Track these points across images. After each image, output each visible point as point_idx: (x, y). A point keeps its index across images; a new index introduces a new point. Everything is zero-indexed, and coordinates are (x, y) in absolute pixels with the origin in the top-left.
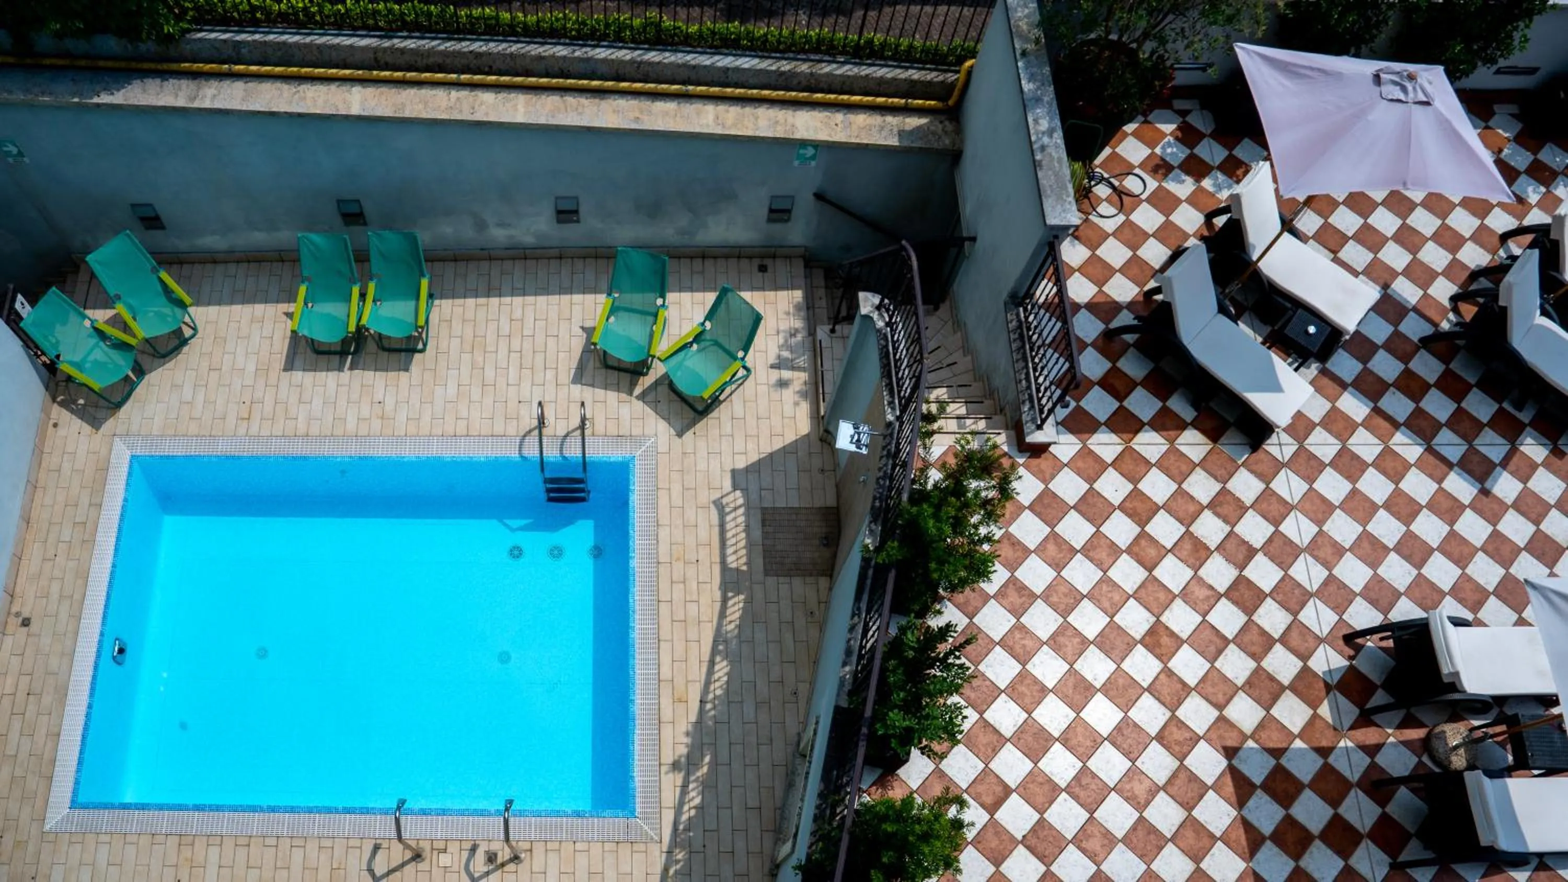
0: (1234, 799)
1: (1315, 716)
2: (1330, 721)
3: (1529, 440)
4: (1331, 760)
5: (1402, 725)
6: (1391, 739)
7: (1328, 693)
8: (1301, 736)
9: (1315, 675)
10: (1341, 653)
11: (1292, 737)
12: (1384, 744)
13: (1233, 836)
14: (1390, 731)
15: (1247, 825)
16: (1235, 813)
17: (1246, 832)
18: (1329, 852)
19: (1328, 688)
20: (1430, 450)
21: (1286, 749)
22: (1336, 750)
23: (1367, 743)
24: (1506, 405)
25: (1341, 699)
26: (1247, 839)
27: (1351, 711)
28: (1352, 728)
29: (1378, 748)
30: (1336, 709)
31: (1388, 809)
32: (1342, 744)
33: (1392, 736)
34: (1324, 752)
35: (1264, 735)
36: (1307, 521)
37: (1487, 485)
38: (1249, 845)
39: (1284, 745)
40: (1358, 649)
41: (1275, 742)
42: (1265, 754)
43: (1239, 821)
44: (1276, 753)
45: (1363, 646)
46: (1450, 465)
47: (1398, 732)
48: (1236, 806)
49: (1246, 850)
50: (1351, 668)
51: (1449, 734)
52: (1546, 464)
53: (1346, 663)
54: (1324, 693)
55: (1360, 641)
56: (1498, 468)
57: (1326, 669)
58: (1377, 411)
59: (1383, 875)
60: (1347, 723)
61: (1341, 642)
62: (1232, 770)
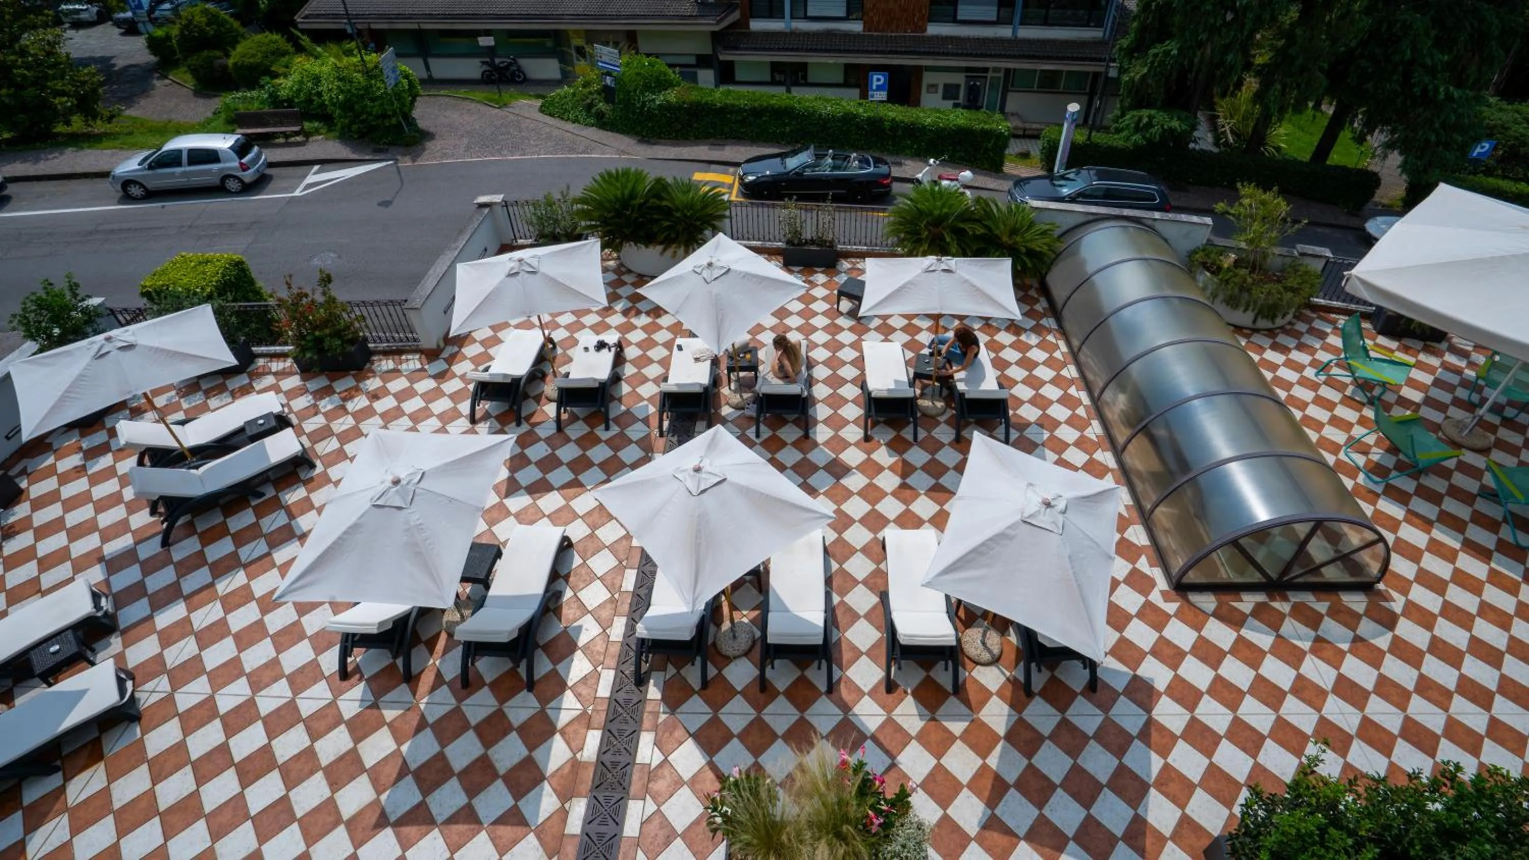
0: (424, 828)
1: (391, 725)
2: (400, 712)
3: (287, 497)
4: (431, 720)
5: (431, 651)
6: (437, 663)
7: (378, 708)
8: (399, 743)
9: (358, 716)
10: (353, 686)
11: (398, 752)
12: (438, 671)
13: (455, 838)
14: (431, 662)
15: (452, 820)
16: (436, 832)
17: (456, 823)
18: (501, 743)
19: (375, 706)
20: (245, 566)
21: (405, 761)
22: (426, 714)
23: (431, 684)
24: (254, 503)
25: (388, 697)
26: (464, 823)
27: (402, 691)
28: (414, 694)
29: (439, 675)
30: (393, 704)
31: (488, 680)
32: (422, 706)
33: (435, 661)
34: (422, 725)
35: (383, 780)
36: (232, 685)
37: (298, 533)
38: (469, 823)
39: (400, 762)
40: (357, 669)
41: (392, 771)
42: (400, 783)
43: (445, 829)
44: (404, 771)
45: (358, 666)
46: (268, 554)
47: (435, 655)
48: (431, 827)
49: (472, 826)
50: (368, 681)
51: (450, 619)
52: (310, 491)
53: (362, 685)
54: (375, 711)
55: (350, 669)
56: (293, 523)
57: (357, 704)
58: (187, 598)
59: (535, 700)
60: (408, 696)
61: (345, 683)
62: (398, 824)
